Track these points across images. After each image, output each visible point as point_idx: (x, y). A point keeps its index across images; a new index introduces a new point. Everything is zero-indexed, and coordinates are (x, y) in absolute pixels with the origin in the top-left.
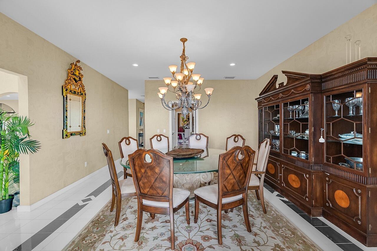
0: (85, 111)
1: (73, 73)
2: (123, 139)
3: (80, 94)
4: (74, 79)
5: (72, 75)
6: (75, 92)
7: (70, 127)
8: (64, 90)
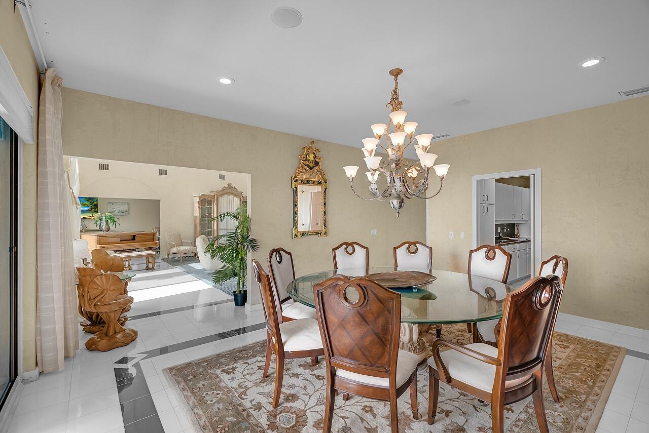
0: (325, 204)
1: (306, 159)
2: (341, 245)
3: (317, 183)
4: (308, 166)
5: (304, 162)
6: (314, 182)
7: (303, 225)
8: (293, 181)
